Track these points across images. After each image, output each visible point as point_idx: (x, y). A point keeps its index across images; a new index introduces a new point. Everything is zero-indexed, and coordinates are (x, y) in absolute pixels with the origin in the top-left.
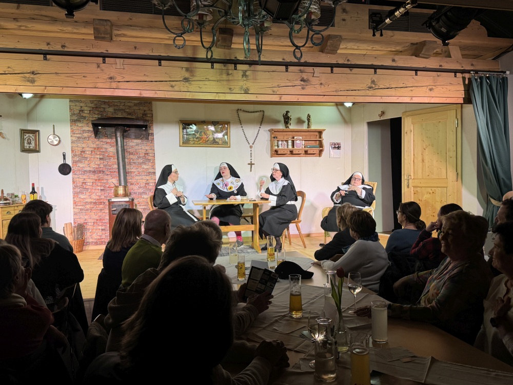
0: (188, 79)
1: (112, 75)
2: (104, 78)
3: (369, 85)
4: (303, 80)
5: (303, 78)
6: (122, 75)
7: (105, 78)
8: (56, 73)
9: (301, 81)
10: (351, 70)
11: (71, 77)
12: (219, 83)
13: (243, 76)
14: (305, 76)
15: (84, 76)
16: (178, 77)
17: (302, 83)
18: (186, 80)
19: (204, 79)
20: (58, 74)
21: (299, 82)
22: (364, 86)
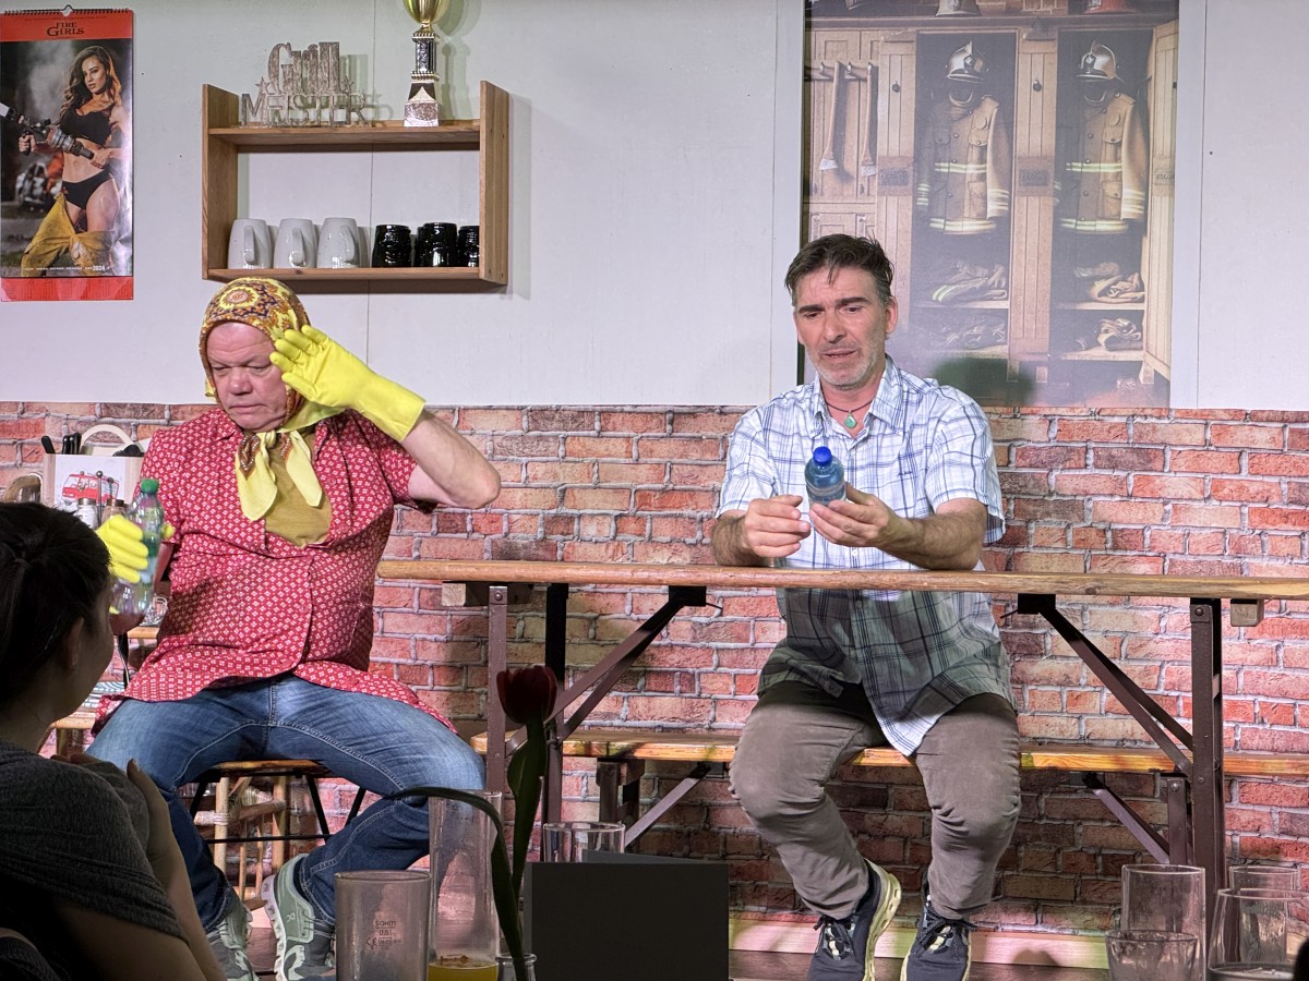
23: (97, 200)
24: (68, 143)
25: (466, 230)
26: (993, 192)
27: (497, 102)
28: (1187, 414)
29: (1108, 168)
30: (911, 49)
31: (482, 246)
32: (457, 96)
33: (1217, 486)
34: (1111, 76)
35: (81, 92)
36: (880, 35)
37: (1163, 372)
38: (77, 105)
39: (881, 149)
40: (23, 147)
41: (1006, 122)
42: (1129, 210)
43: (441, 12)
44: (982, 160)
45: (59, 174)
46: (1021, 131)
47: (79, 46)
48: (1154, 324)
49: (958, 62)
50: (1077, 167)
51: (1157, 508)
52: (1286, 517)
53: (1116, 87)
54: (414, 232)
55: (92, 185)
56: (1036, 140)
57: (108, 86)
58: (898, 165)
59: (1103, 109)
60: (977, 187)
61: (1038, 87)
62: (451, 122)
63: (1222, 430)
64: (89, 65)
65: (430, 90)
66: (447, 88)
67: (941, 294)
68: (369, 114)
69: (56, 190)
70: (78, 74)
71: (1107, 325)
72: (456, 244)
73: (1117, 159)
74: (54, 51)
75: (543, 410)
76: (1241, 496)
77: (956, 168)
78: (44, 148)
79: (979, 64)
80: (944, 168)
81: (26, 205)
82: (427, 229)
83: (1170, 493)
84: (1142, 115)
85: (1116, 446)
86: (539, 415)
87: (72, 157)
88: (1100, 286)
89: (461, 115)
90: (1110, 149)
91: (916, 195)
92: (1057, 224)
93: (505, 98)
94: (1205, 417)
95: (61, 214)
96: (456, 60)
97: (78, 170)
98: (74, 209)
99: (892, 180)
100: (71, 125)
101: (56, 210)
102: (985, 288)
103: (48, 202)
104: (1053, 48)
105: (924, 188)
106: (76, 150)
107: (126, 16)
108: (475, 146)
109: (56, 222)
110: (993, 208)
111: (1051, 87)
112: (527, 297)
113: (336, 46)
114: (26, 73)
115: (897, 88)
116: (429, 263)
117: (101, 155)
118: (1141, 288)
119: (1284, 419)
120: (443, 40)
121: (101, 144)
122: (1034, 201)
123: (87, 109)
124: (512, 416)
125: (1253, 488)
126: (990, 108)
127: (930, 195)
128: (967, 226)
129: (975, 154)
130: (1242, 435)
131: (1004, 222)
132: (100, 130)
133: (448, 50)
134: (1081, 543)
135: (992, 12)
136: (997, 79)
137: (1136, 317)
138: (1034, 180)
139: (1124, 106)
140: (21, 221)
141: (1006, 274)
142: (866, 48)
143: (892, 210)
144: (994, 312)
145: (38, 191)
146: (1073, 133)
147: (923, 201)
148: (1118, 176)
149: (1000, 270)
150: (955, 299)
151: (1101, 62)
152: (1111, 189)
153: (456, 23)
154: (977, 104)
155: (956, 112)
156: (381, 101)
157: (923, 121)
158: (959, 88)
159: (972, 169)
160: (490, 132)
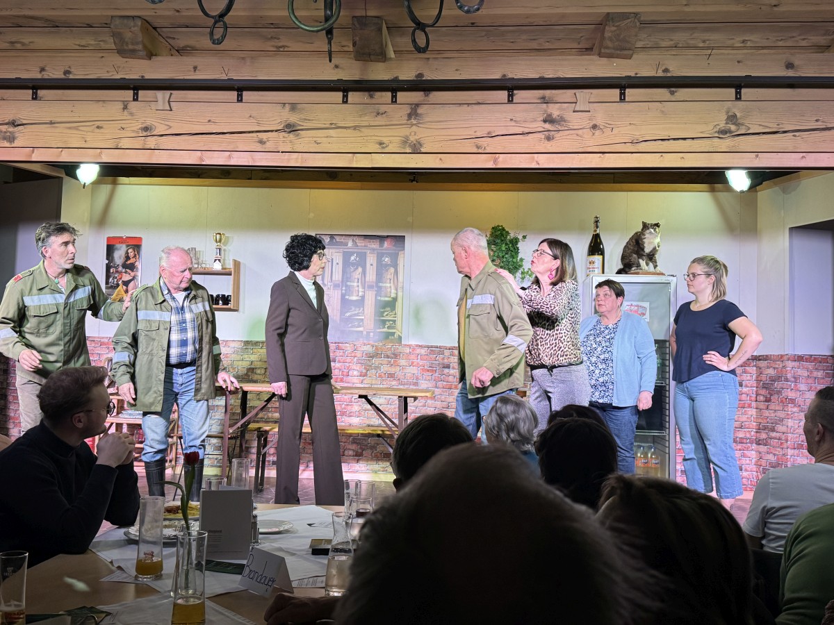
0: (294, 126)
1: (148, 123)
2: (132, 129)
3: (722, 125)
4: (549, 120)
5: (550, 115)
6: (167, 123)
7: (135, 129)
8: (51, 123)
9: (545, 121)
10: (672, 93)
11: (76, 128)
12: (357, 133)
13: (410, 116)
14: (555, 111)
15: (98, 127)
16: (274, 122)
17: (547, 126)
18: (291, 128)
19: (328, 126)
20: (54, 123)
21: (540, 125)
22: (708, 129)
23: (131, 285)
24: (124, 270)
25: (228, 296)
26: (360, 290)
27: (237, 264)
28: (406, 345)
29: (388, 285)
30: (341, 254)
31: (232, 300)
32: (227, 262)
33: (413, 363)
34: (389, 263)
35: (128, 258)
36: (334, 251)
37: (400, 334)
38: (126, 261)
39: (334, 278)
40: (111, 271)
41: (364, 273)
42: (393, 295)
43: (223, 241)
44: (358, 282)
45: (121, 278)
46: (367, 275)
47: (127, 246)
48: (398, 323)
49: (352, 258)
50: (381, 284)
51: (398, 368)
52: (428, 371)
53: (390, 266)
54: (215, 296)
55: (130, 281)
56: (371, 277)
57: (135, 256)
58: (337, 282)
59: (387, 271)
60: (357, 288)
61: (372, 265)
62: (225, 269)
63: (414, 350)
64: (130, 251)
65: (219, 260)
66: (224, 260)
67: (348, 314)
68: (204, 266)
69: (120, 282)
70: (127, 253)
71: (387, 323)
72: (226, 300)
73: (390, 283)
74: (121, 247)
75: (247, 341)
76: (418, 365)
77: (351, 284)
78: (117, 272)
79: (357, 259)
80: (349, 283)
81: (112, 286)
82: (218, 296)
83: (401, 364)
84: (396, 272)
85: (389, 353)
86: (247, 343)
87: (124, 274)
88: (386, 313)
89: (228, 267)
90: (388, 281)
91: (342, 290)
92: (376, 298)
93: (239, 263)
94: (409, 346)
95: (121, 288)
96: (227, 253)
97: (126, 278)
98: (125, 287)
99: (336, 286)
100: (125, 266)
101: (120, 287)
102: (358, 313)
103: (118, 285)
104: (375, 255)
105: (344, 288)
106: (126, 272)
107: (140, 239)
108: (230, 275)
109: (120, 290)
110: (360, 294)
111: (375, 265)
112: (244, 313)
113: (195, 249)
114: (113, 252)
115: (338, 264)
116: (218, 304)
117: (132, 274)
118: (395, 314)
119: (428, 347)
120: (223, 248)
121: (132, 271)
122: (370, 292)
123: (129, 262)
124: (239, 343)
125: (421, 364)
126: (360, 269)
127: (345, 290)
128: (354, 298)
129: (356, 280)
130: (418, 351)
131: (363, 297)
132: (132, 267)
133: (224, 250)
134: (380, 376)
135: (361, 246)
136: (362, 263)
137: (394, 321)
138: (371, 287)
139: (392, 270)
140: (110, 290)
141: (363, 310)
142: (330, 254)
143: (336, 293)
144: (360, 319)
145: (115, 283)
146: (380, 276)
147: (343, 292)
148: (391, 287)
149: (362, 309)
150: (351, 316)
151: (387, 259)
152: (389, 290)
153: (227, 244)
154: (357, 268)
155: (352, 270)
156: (207, 262)
157: (344, 272)
158: (353, 264)
159: (355, 284)
160: (235, 272)
